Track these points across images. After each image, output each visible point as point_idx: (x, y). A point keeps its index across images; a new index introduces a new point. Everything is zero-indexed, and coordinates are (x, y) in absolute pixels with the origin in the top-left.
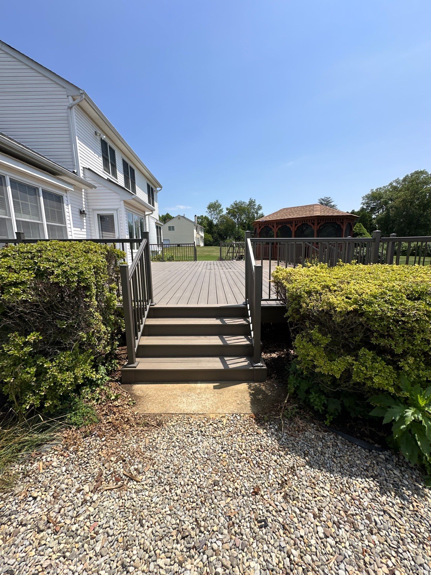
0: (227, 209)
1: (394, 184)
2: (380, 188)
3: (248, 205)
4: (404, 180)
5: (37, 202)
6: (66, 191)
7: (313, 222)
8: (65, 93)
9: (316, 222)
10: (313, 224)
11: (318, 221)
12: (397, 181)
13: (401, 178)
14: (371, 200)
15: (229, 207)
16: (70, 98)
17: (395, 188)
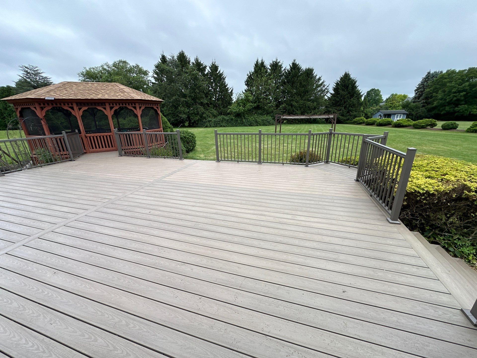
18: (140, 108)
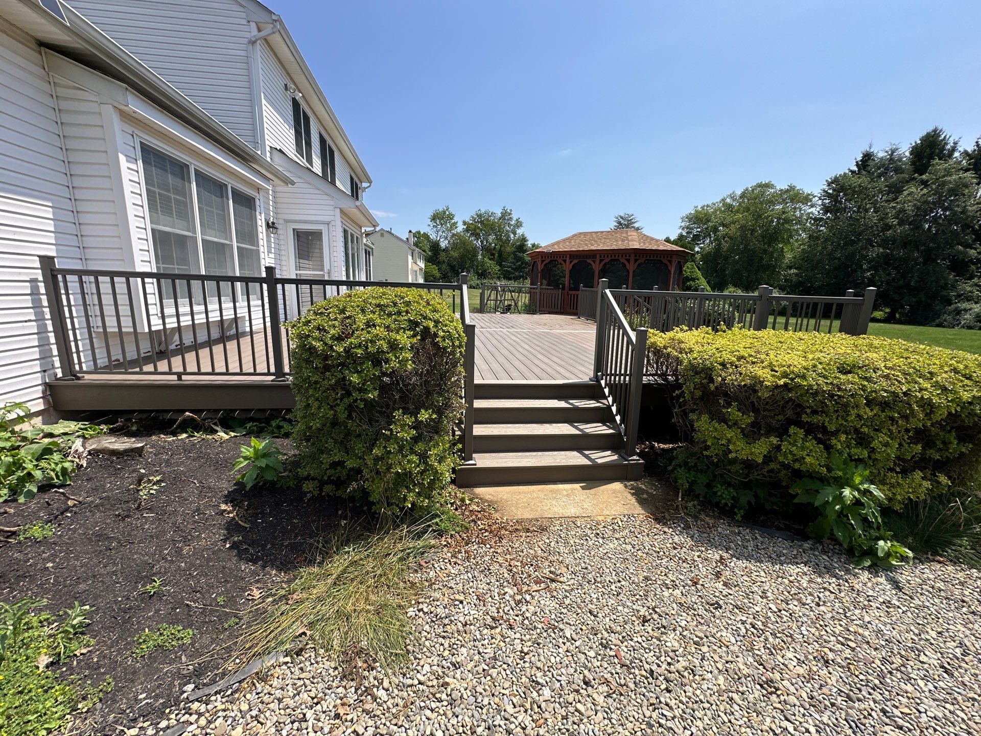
0: (464, 223)
1: (728, 200)
2: (708, 206)
3: (500, 219)
4: (743, 195)
5: (225, 208)
6: (258, 189)
7: (628, 257)
8: (244, 15)
9: (632, 259)
10: (628, 261)
11: (636, 256)
12: (732, 197)
13: (739, 192)
14: (694, 223)
15: (467, 220)
16: (253, 25)
17: (729, 207)
18: (636, 260)
